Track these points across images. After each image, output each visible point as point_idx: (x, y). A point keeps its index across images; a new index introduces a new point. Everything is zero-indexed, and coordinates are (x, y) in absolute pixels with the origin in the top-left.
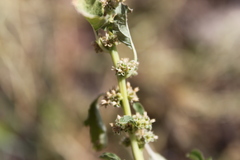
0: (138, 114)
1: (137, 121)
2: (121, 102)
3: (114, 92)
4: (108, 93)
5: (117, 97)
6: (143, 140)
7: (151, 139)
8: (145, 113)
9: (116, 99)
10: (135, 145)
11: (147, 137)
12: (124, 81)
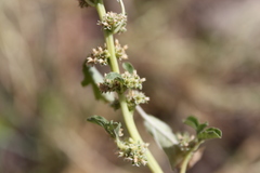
0: (127, 73)
1: (126, 79)
2: (109, 60)
3: (100, 49)
4: (94, 50)
5: (104, 54)
6: (133, 101)
7: (141, 101)
8: (135, 72)
9: (103, 56)
10: (125, 107)
11: (138, 99)
12: (111, 37)
